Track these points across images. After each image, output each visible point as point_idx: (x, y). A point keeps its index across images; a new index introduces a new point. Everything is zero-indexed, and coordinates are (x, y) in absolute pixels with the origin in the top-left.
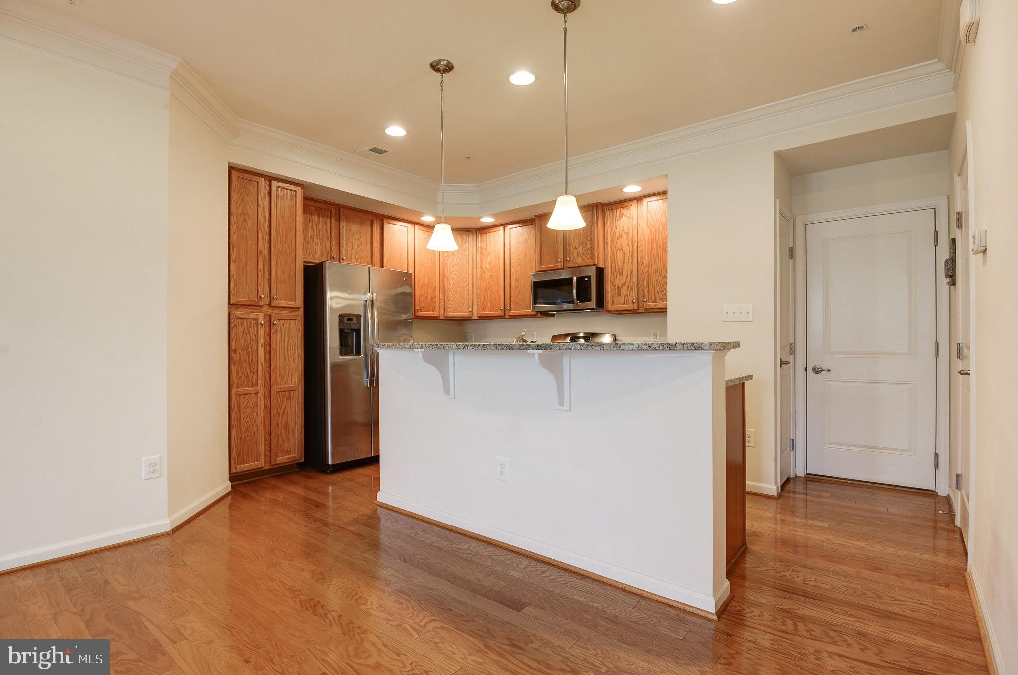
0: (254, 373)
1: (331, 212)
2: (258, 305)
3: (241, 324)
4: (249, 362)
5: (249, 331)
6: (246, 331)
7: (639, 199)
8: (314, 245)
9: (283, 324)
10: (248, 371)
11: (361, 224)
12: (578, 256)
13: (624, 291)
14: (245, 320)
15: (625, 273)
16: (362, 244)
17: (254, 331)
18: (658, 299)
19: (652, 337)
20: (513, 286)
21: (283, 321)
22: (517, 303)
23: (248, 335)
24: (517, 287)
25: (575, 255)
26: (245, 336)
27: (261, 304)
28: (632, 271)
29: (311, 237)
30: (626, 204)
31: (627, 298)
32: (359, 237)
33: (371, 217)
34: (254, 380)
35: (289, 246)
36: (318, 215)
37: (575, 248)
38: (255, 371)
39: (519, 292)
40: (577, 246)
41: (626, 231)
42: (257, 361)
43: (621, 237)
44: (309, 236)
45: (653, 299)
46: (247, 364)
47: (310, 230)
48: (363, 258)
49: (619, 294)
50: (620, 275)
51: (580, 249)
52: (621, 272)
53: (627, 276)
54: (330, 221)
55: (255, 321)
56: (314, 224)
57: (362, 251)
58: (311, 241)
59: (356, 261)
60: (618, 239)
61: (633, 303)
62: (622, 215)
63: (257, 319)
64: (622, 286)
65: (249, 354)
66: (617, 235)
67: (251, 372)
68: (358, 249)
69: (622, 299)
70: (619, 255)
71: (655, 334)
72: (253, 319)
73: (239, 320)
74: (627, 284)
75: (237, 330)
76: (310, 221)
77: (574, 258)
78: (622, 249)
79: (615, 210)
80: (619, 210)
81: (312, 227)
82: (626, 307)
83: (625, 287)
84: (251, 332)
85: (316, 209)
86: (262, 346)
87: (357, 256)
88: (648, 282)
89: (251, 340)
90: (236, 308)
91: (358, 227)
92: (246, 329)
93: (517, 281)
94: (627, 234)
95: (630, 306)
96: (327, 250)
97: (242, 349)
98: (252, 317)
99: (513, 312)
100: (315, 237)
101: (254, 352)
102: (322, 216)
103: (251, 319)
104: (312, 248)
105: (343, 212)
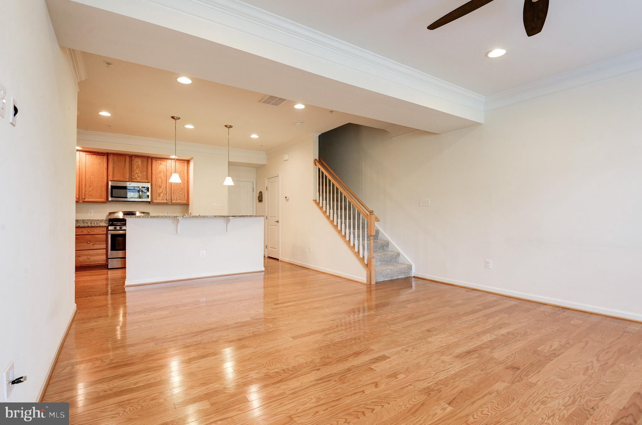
7: (171, 159)
12: (138, 177)
13: (162, 195)
15: (162, 188)
18: (178, 199)
19: (166, 214)
20: (88, 185)
22: (90, 195)
24: (90, 186)
25: (137, 177)
28: (166, 187)
30: (164, 160)
31: (163, 198)
37: (136, 173)
39: (92, 189)
40: (138, 173)
41: (163, 171)
43: (160, 172)
45: (176, 199)
49: (159, 196)
50: (160, 188)
51: (140, 174)
52: (160, 187)
53: (163, 189)
60: (159, 173)
61: (167, 200)
62: (161, 164)
64: (161, 193)
66: (159, 172)
69: (161, 198)
70: (160, 180)
71: (168, 212)
74: (163, 192)
77: (136, 178)
78: (161, 178)
79: (158, 161)
80: (159, 161)
82: (162, 201)
83: (162, 193)
88: (173, 192)
93: (91, 183)
94: (164, 172)
95: (165, 201)
99: (87, 200)
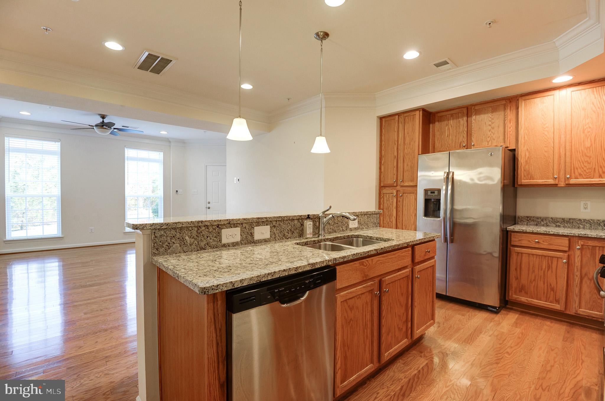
0: (391, 222)
1: (464, 113)
2: (393, 186)
3: (386, 196)
4: (389, 215)
5: (389, 200)
6: (388, 200)
8: (450, 141)
9: (407, 196)
10: (389, 221)
11: (492, 112)
14: (387, 194)
16: (493, 128)
17: (392, 200)
21: (407, 194)
23: (389, 202)
26: (387, 202)
27: (395, 185)
29: (447, 136)
32: (490, 123)
33: (504, 102)
34: (391, 225)
35: (411, 149)
36: (453, 119)
38: (392, 221)
42: (393, 216)
44: (447, 135)
46: (388, 217)
47: (447, 131)
48: (494, 139)
54: (463, 120)
55: (392, 195)
56: (450, 126)
57: (494, 134)
58: (448, 138)
59: (487, 143)
63: (393, 193)
65: (389, 212)
67: (390, 221)
68: (489, 133)
72: (392, 193)
73: (385, 194)
75: (384, 199)
76: (447, 125)
81: (449, 129)
84: (390, 200)
85: (452, 115)
86: (395, 208)
87: (488, 139)
89: (390, 204)
90: (385, 188)
91: (490, 115)
92: (388, 198)
96: (460, 141)
97: (386, 209)
98: (390, 192)
100: (451, 135)
101: (391, 210)
102: (456, 119)
103: (390, 193)
104: (448, 143)
105: (474, 109)
